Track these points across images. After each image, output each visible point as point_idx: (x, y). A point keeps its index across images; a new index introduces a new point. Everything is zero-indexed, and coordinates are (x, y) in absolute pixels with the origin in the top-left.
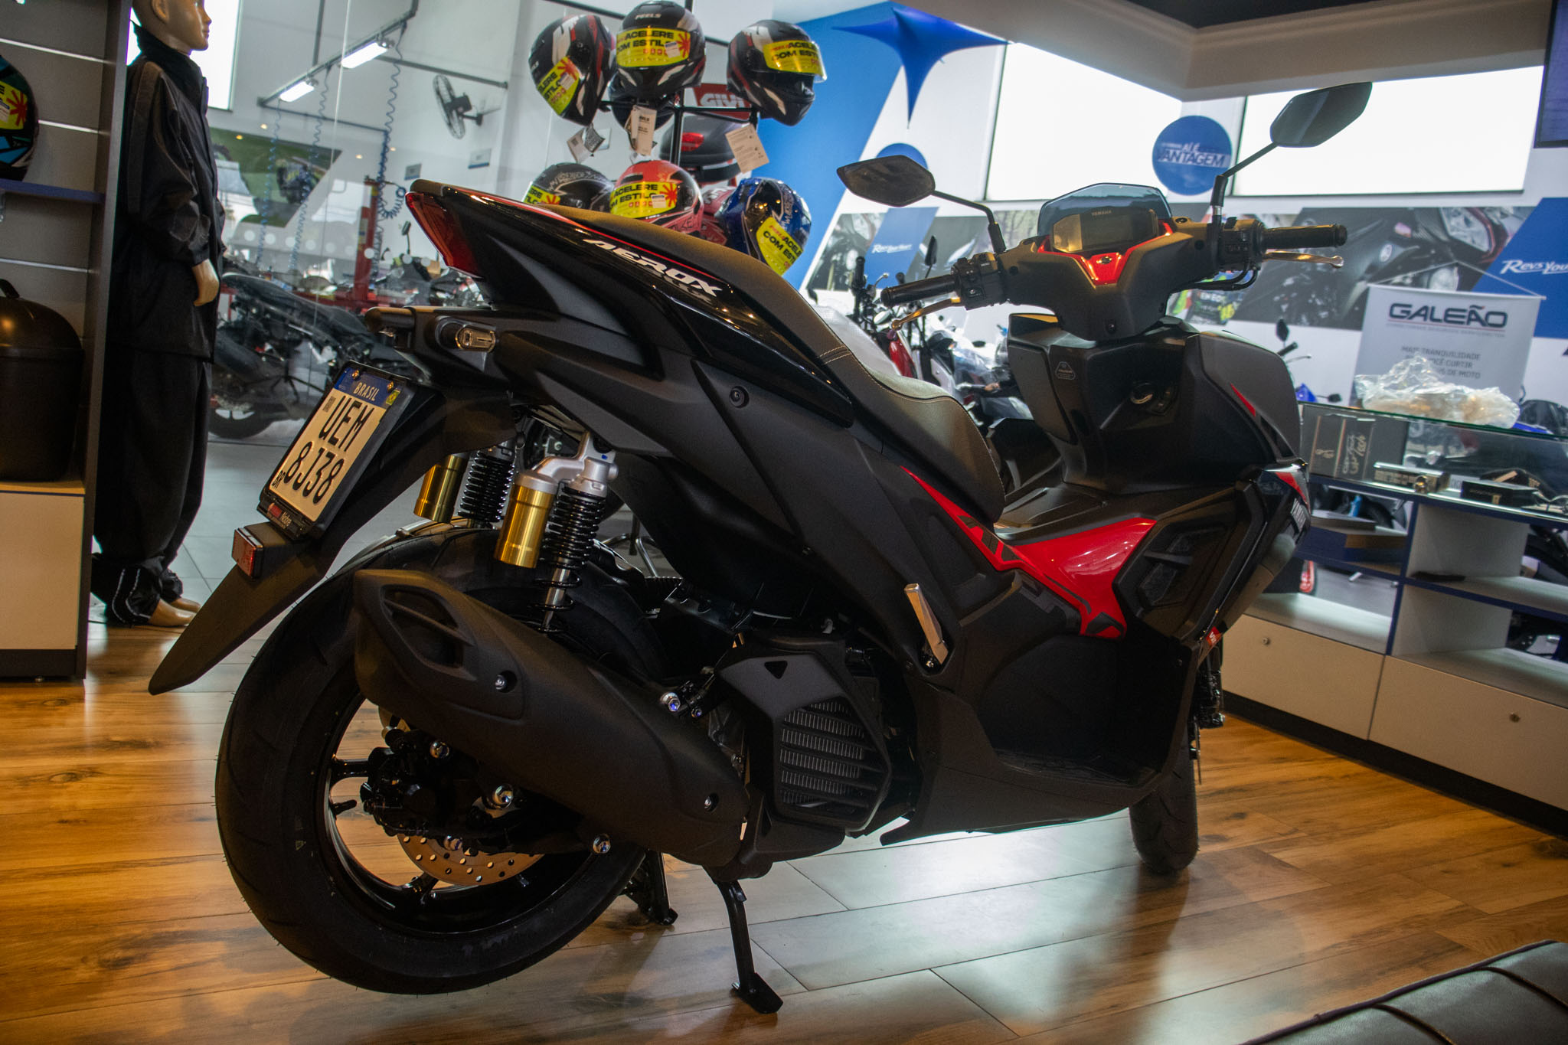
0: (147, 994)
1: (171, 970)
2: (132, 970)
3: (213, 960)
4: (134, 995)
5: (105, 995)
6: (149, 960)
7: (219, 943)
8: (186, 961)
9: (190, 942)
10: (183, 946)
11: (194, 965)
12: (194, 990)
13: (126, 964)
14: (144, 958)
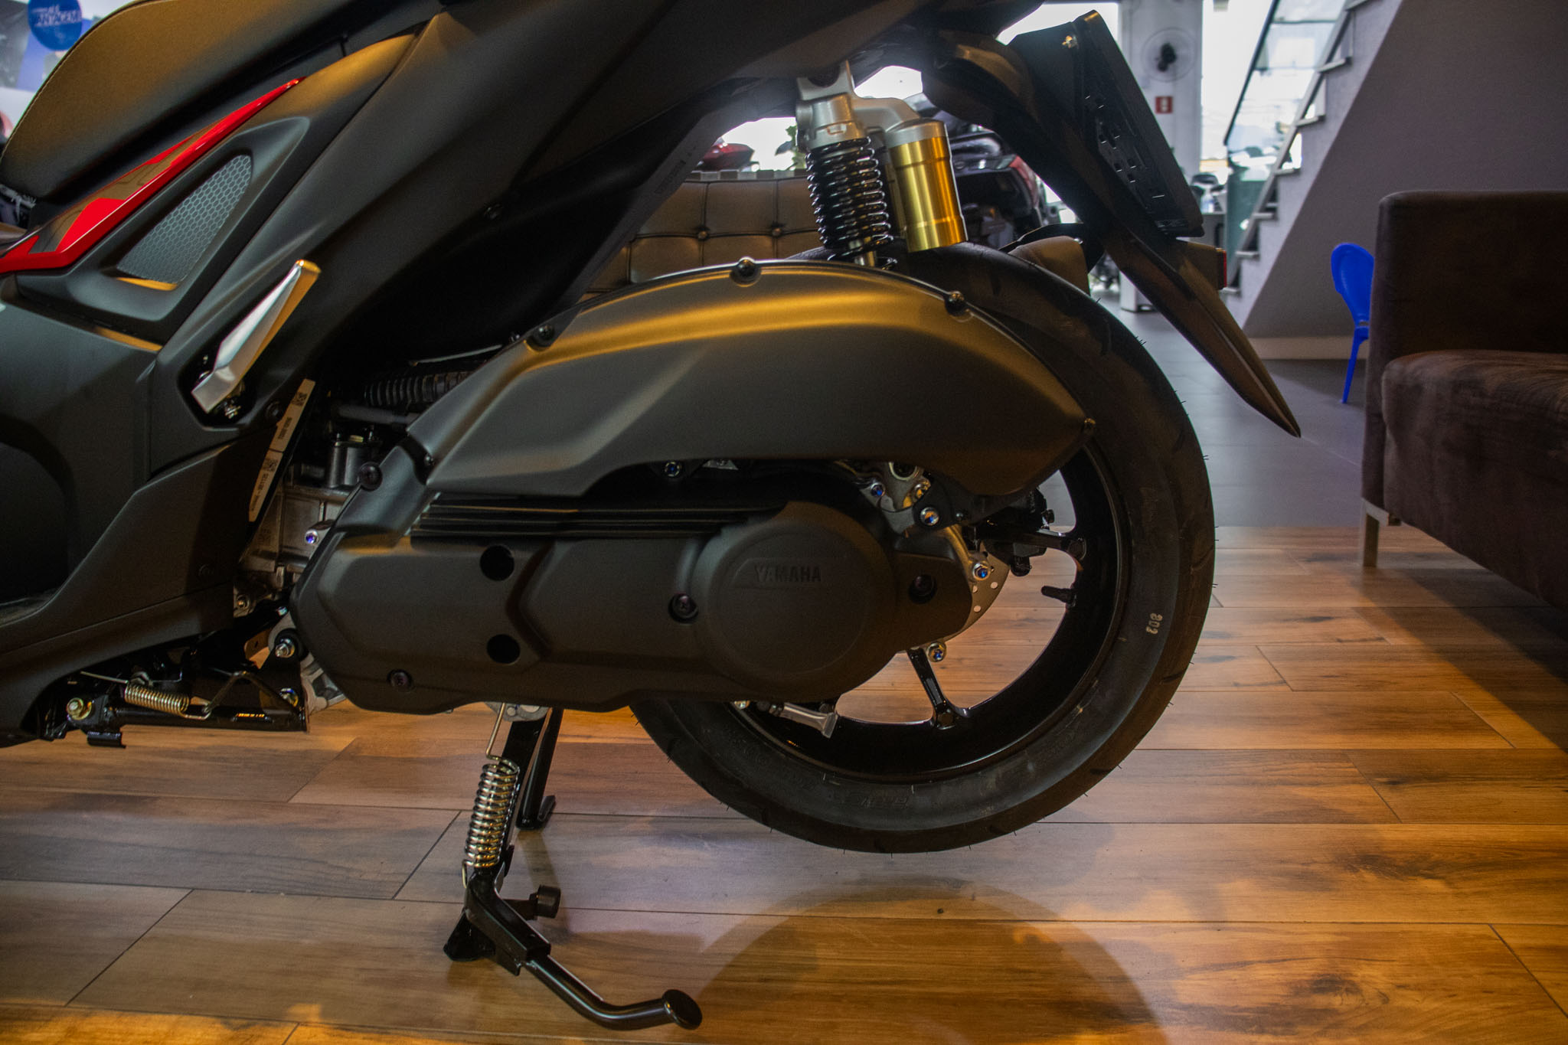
0: (1273, 931)
1: (1251, 963)
2: (1305, 970)
3: (1192, 970)
4: (1288, 933)
5: (1329, 938)
6: (1288, 984)
7: (1185, 1000)
8: (1234, 974)
9: (1234, 1009)
10: (1243, 1003)
11: (1219, 967)
12: (1213, 929)
13: (1321, 982)
14: (1297, 989)
